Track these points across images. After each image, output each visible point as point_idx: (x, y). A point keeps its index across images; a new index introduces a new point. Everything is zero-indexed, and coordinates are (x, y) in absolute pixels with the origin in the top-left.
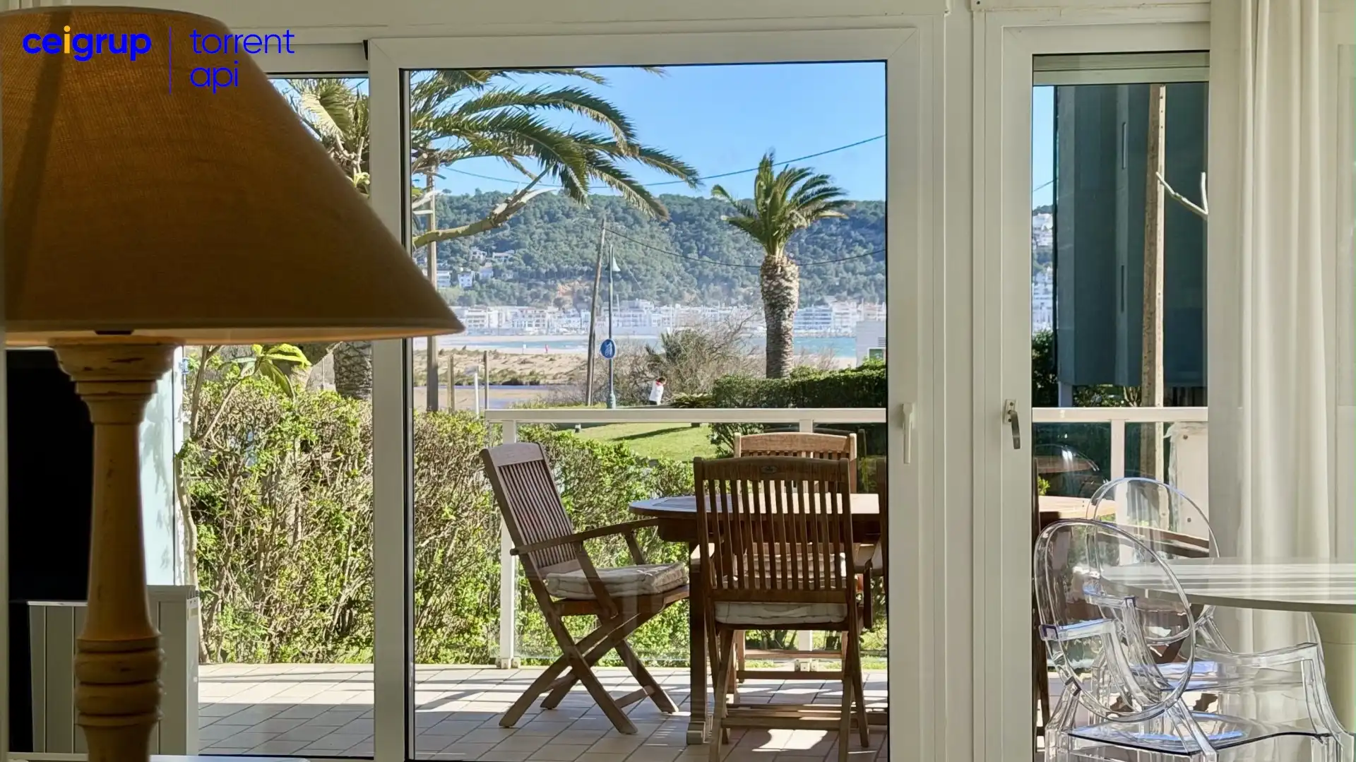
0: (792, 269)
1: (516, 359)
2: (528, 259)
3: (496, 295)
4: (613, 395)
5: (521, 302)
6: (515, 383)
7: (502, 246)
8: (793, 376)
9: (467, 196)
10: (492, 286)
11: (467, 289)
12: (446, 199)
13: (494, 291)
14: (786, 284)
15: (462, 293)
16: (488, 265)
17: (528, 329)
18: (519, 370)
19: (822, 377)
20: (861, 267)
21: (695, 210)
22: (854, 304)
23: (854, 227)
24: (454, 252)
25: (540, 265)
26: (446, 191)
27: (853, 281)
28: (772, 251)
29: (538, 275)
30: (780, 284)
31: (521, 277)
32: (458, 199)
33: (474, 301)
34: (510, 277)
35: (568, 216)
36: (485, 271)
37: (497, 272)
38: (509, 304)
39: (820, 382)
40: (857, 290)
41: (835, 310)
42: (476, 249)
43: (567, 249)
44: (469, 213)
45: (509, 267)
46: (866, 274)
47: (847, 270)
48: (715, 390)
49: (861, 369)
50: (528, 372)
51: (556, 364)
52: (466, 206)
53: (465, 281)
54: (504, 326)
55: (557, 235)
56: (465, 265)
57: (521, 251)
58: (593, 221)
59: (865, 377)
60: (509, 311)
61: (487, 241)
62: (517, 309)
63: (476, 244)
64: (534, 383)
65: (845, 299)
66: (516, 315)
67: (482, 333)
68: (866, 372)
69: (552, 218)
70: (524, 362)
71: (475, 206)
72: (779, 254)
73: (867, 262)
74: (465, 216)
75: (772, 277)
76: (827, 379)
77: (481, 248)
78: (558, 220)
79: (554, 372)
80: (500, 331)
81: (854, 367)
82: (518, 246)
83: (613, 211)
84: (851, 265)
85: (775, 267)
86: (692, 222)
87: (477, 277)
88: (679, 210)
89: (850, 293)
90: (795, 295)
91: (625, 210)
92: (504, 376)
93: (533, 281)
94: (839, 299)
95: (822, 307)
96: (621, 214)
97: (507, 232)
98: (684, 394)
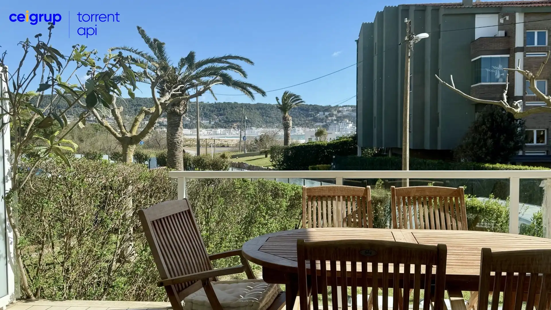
0: (290, 118)
1: (224, 141)
2: (227, 118)
3: (220, 126)
4: (246, 150)
5: (225, 128)
6: (223, 146)
7: (221, 115)
8: (291, 145)
9: (213, 103)
10: (218, 124)
11: (213, 125)
12: (208, 104)
13: (219, 125)
14: (289, 122)
15: (212, 126)
16: (218, 119)
17: (227, 134)
18: (224, 143)
19: (298, 145)
20: (303, 119)
21: (265, 106)
22: (301, 128)
23: (301, 110)
24: (210, 116)
25: (230, 119)
26: (208, 102)
27: (301, 123)
28: (285, 114)
29: (229, 121)
30: (287, 122)
31: (225, 122)
32: (211, 104)
33: (214, 127)
34: (223, 122)
35: (236, 108)
36: (217, 121)
37: (220, 121)
38: (223, 128)
39: (298, 146)
40: (302, 125)
41: (297, 129)
42: (215, 116)
43: (235, 115)
44: (213, 107)
45: (223, 120)
46: (304, 121)
47: (299, 120)
48: (271, 149)
49: (308, 143)
50: (226, 144)
51: (234, 141)
52: (213, 106)
53: (213, 123)
54: (222, 133)
55: (234, 113)
56: (212, 119)
57: (225, 116)
58: (242, 109)
59: (309, 145)
60: (222, 130)
61: (218, 114)
62: (224, 129)
63: (215, 114)
64: (228, 146)
65: (299, 127)
66: (224, 131)
67: (217, 135)
68: (309, 144)
69: (232, 109)
70: (226, 141)
71: (215, 106)
72: (287, 114)
73: (304, 118)
74: (212, 108)
75: (285, 120)
76: (299, 146)
77: (216, 115)
78: (234, 109)
79: (233, 144)
80: (220, 134)
81: (306, 143)
82: (225, 115)
83: (246, 107)
84: (300, 119)
85: (286, 118)
86: (264, 109)
87: (215, 122)
88: (261, 107)
89: (300, 125)
90: (291, 124)
91: (249, 107)
92: (221, 145)
93: (228, 123)
94: (298, 127)
95: (294, 129)
96: (248, 107)
97: (222, 112)
98: (263, 149)
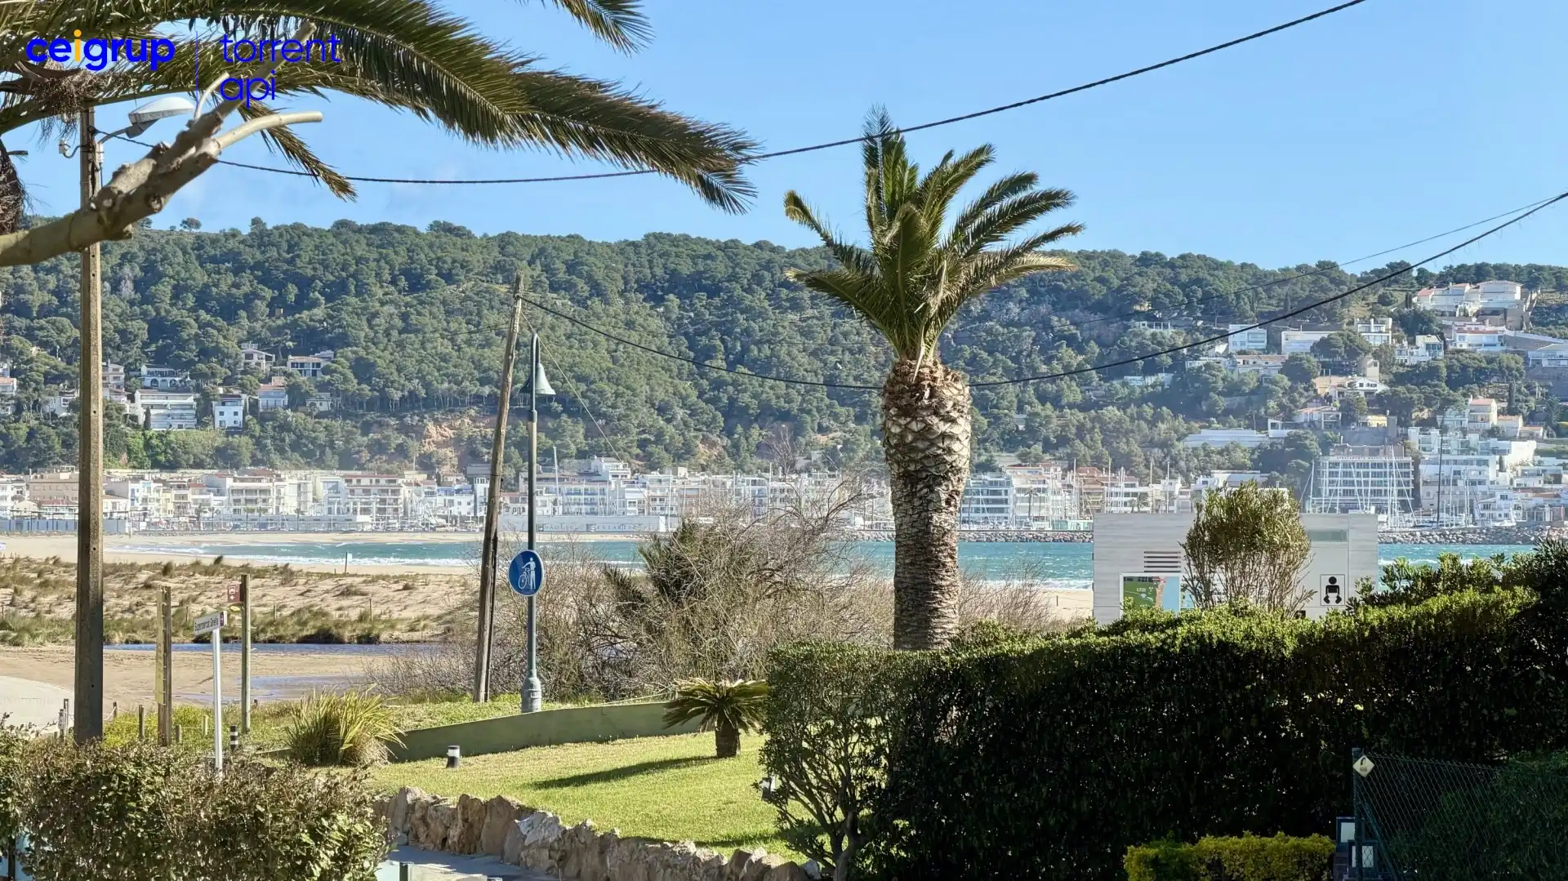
0: (956, 393)
1: (329, 584)
2: (363, 369)
3: (295, 447)
4: (536, 681)
5: (347, 461)
6: (326, 638)
7: (310, 341)
8: (957, 642)
9: (234, 234)
10: (284, 427)
11: (231, 432)
12: (189, 241)
13: (288, 438)
14: (943, 427)
15: (220, 441)
16: (279, 381)
17: (360, 518)
18: (343, 612)
19: (1028, 648)
20: (1072, 392)
21: (720, 268)
22: (1056, 471)
23: (1059, 308)
24: (205, 354)
25: (389, 383)
26: (189, 223)
27: (1055, 423)
28: (909, 350)
29: (383, 403)
30: (928, 428)
31: (349, 406)
32: (214, 241)
33: (246, 457)
34: (324, 407)
35: (449, 278)
36: (271, 394)
37: (297, 397)
38: (321, 464)
39: (1024, 659)
40: (1063, 441)
41: (1017, 482)
42: (250, 348)
43: (445, 347)
44: (237, 271)
45: (322, 387)
46: (1084, 407)
47: (1043, 398)
48: (774, 677)
49: (1119, 628)
50: (354, 614)
51: (418, 596)
52: (233, 256)
53: (229, 414)
54: (311, 513)
55: (427, 319)
56: (227, 382)
57: (348, 351)
58: (503, 289)
59: (1129, 650)
60: (320, 481)
61: (278, 331)
62: (337, 476)
63: (252, 337)
64: (368, 640)
65: (1037, 460)
66: (335, 488)
67: (263, 526)
68: (1134, 637)
69: (416, 283)
70: (347, 592)
71: (251, 256)
72: (928, 356)
73: (1085, 383)
74: (230, 279)
75: (909, 411)
76: (1039, 652)
77: (263, 344)
78: (428, 286)
79: (411, 614)
80: (300, 522)
81: (1103, 623)
82: (343, 341)
83: (547, 269)
84: (1050, 387)
85: (918, 387)
86: (713, 292)
87: (253, 407)
88: (686, 268)
89: (1048, 447)
90: (962, 451)
91: (571, 268)
92: (304, 624)
93: (371, 416)
94: (1024, 459)
95: (988, 477)
96: (562, 276)
97: (319, 312)
98: (700, 681)
